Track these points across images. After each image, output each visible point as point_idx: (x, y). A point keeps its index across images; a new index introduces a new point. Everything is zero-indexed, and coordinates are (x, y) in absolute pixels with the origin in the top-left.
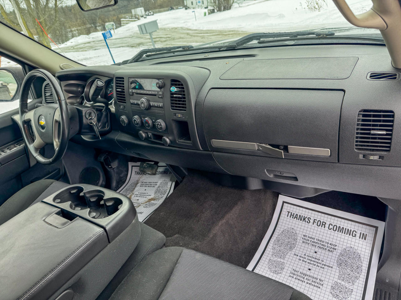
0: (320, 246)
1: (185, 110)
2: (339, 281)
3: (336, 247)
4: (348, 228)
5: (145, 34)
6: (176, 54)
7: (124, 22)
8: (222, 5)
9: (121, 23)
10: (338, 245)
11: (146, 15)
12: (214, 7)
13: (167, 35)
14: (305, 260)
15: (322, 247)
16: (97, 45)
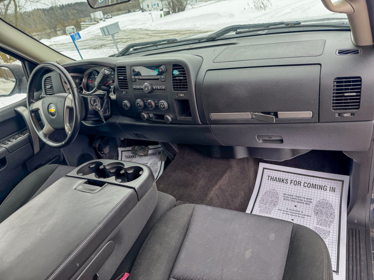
0: (299, 201)
1: (187, 90)
2: (318, 226)
3: (312, 201)
4: (320, 184)
5: (107, 35)
6: (159, 47)
7: (84, 26)
8: (176, 7)
9: (81, 27)
10: (313, 198)
11: (105, 18)
12: (169, 9)
13: (127, 36)
14: (287, 213)
15: (300, 201)
16: (60, 48)
